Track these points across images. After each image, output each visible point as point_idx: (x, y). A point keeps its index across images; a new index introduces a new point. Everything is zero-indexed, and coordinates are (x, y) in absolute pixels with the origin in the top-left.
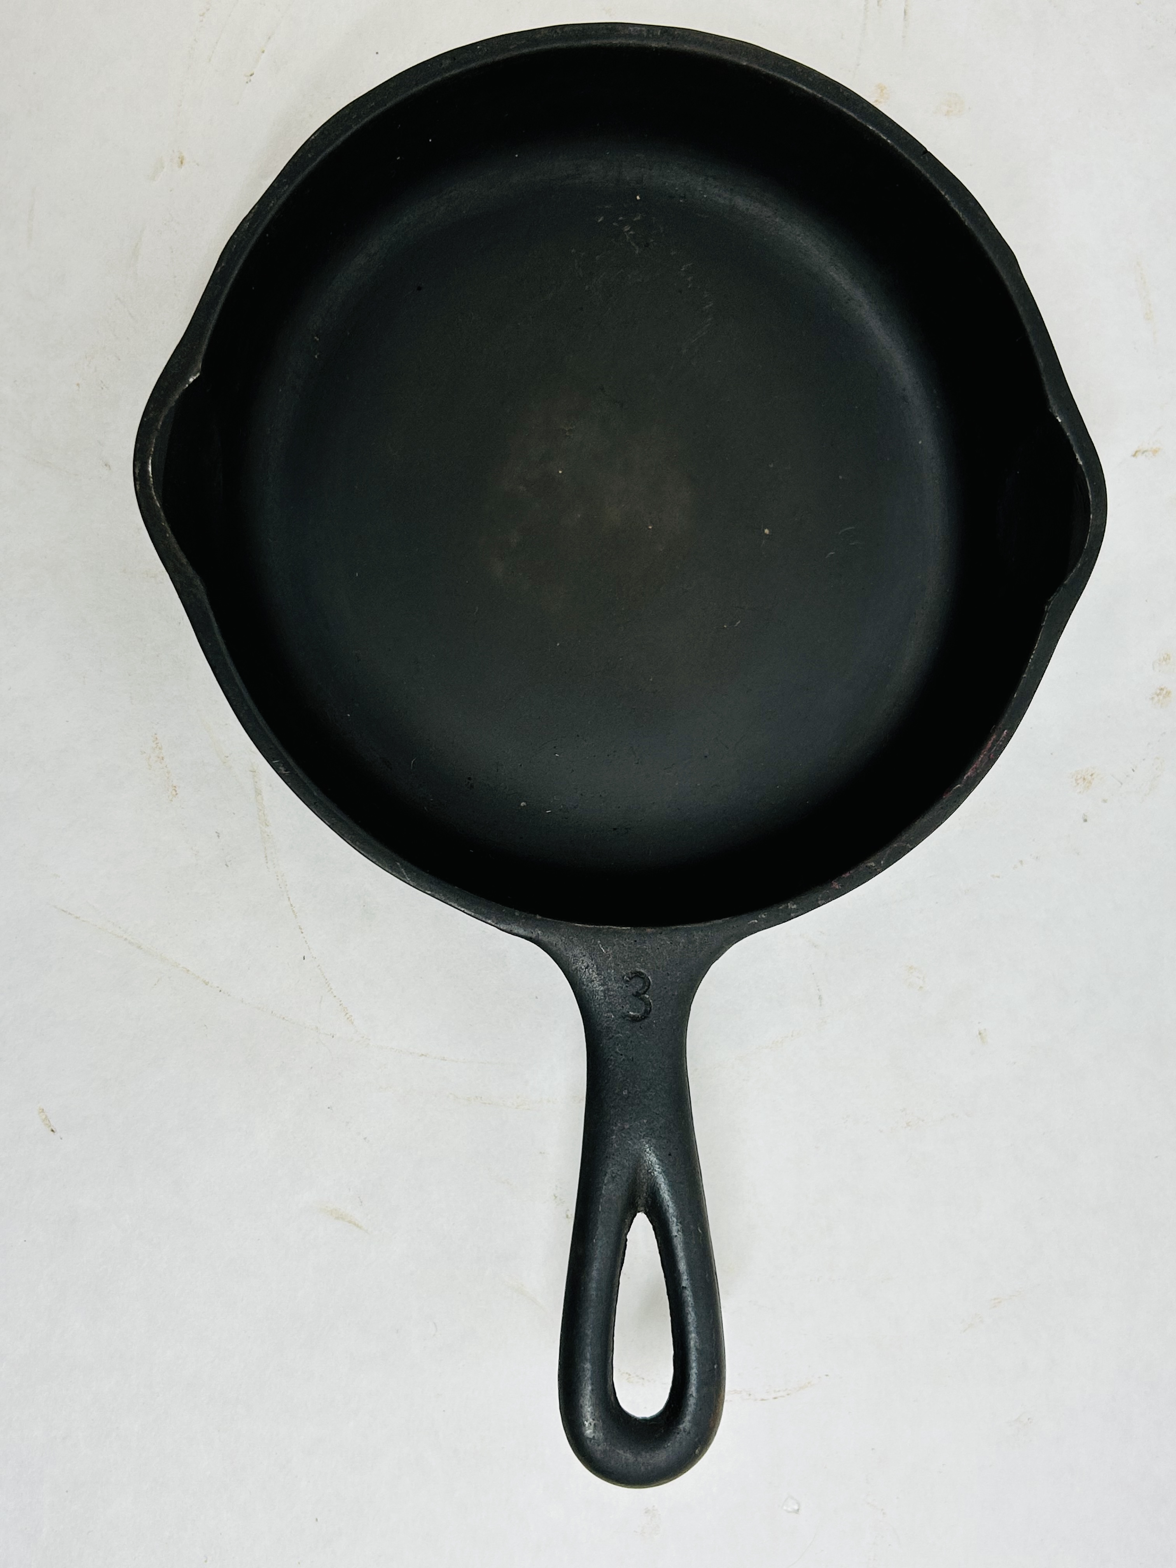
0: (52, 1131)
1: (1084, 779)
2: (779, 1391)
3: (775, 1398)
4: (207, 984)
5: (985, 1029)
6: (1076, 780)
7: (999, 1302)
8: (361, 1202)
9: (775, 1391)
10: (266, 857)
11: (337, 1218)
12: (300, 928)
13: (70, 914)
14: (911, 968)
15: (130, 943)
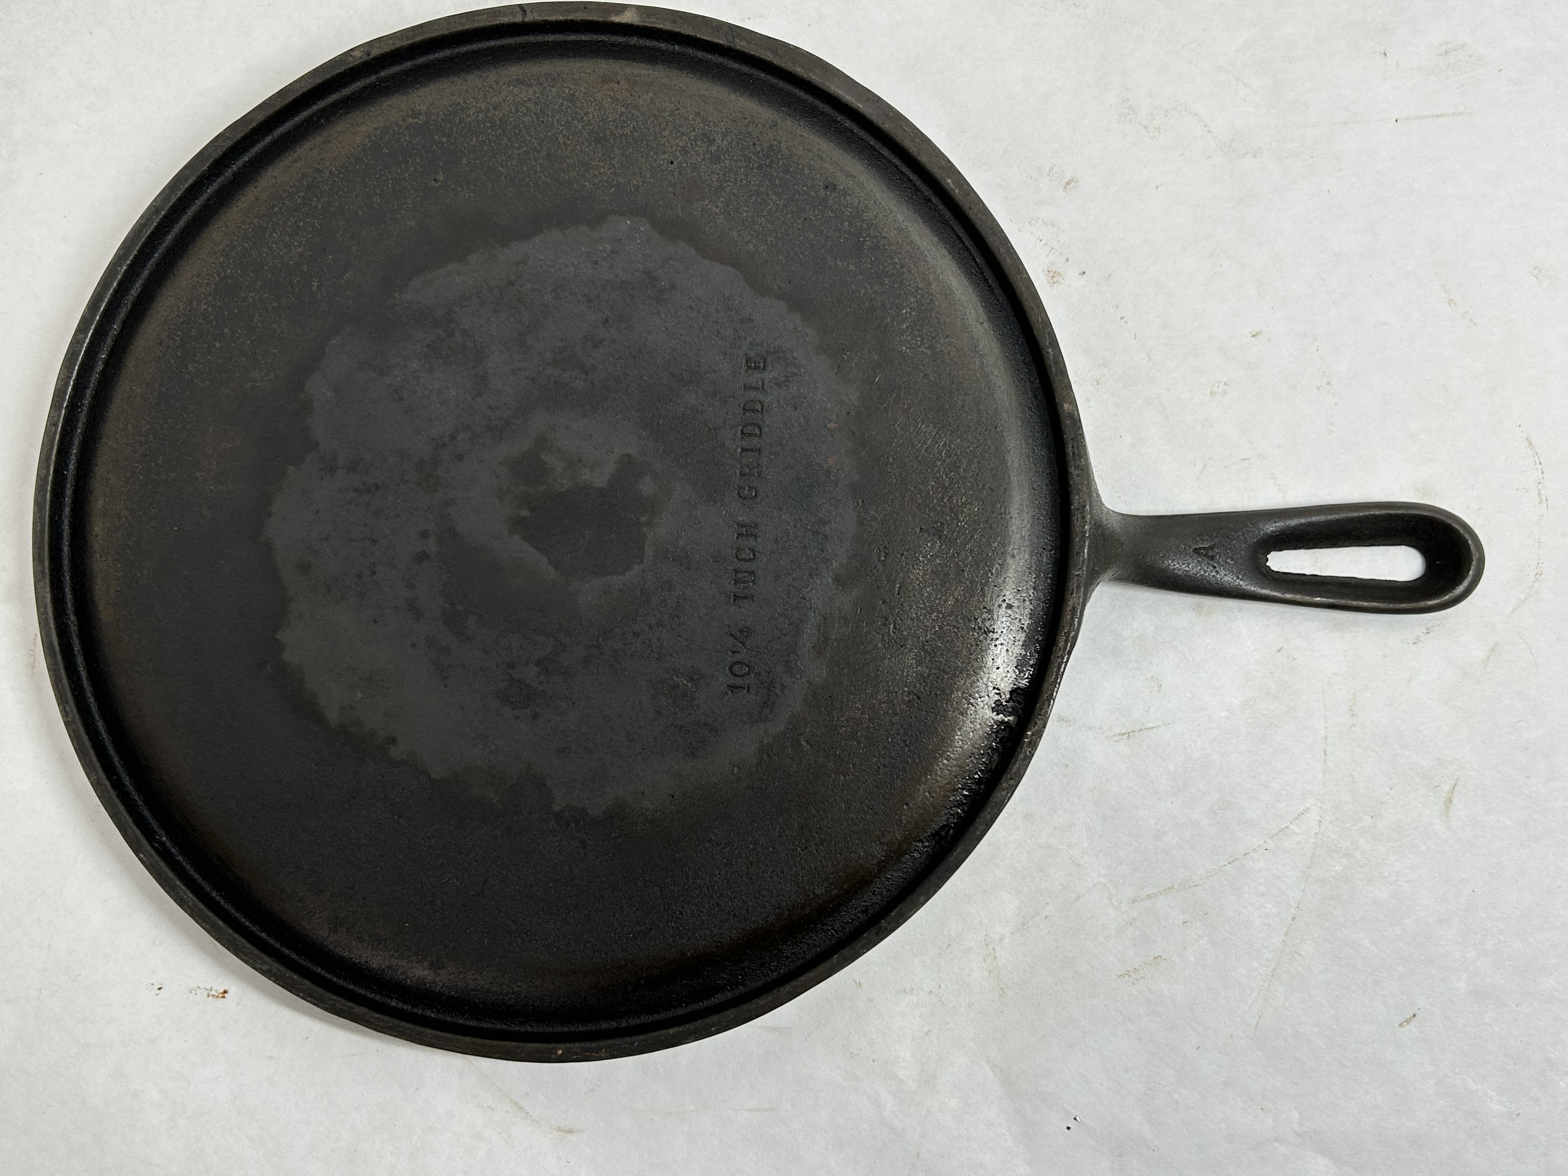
0: (1414, 1016)
1: (1053, 277)
2: (1535, 461)
3: (1540, 464)
4: (1294, 918)
5: (1250, 332)
6: (1054, 283)
7: (1451, 300)
8: (1437, 786)
9: (1535, 464)
10: (1196, 886)
11: (1451, 802)
12: (1245, 855)
13: (1258, 1022)
14: (1211, 393)
15: (1273, 975)
